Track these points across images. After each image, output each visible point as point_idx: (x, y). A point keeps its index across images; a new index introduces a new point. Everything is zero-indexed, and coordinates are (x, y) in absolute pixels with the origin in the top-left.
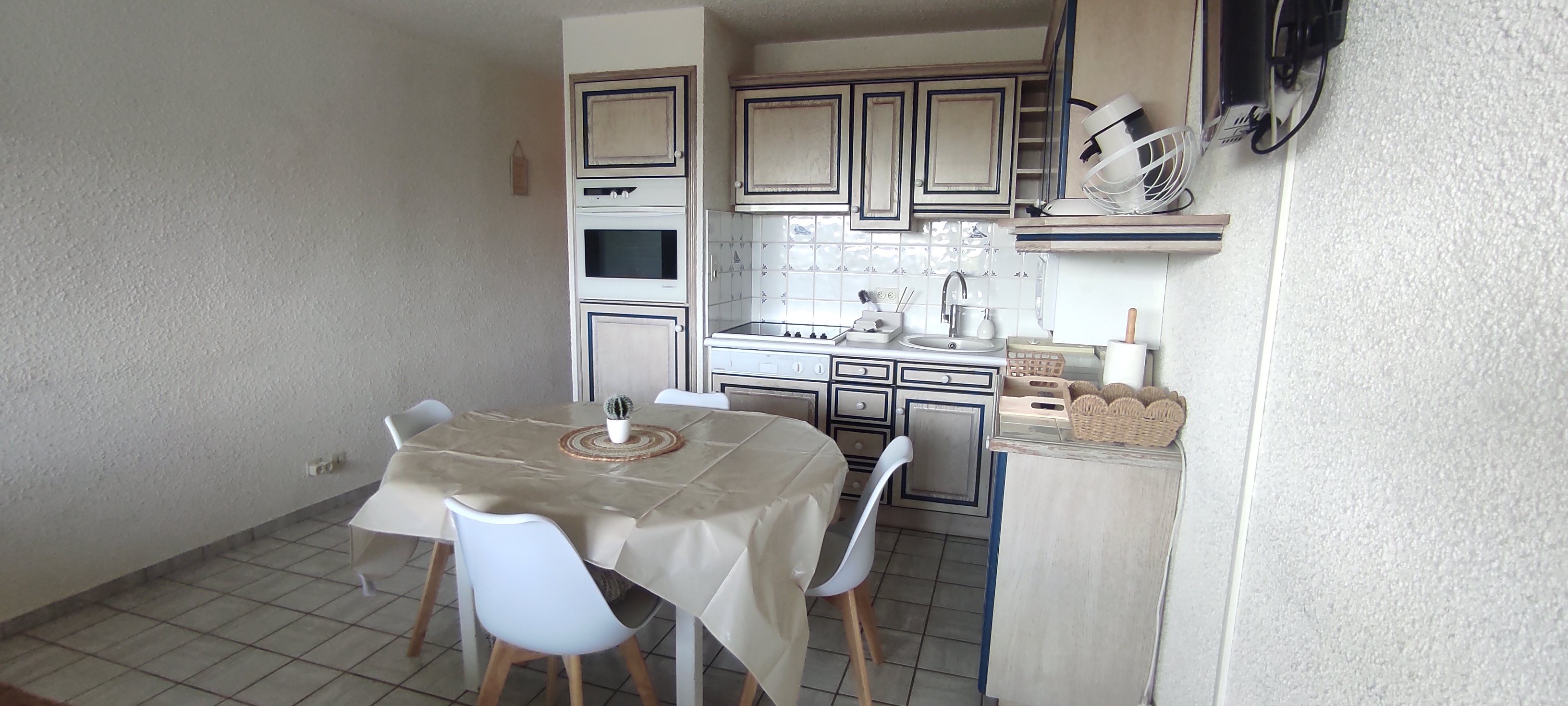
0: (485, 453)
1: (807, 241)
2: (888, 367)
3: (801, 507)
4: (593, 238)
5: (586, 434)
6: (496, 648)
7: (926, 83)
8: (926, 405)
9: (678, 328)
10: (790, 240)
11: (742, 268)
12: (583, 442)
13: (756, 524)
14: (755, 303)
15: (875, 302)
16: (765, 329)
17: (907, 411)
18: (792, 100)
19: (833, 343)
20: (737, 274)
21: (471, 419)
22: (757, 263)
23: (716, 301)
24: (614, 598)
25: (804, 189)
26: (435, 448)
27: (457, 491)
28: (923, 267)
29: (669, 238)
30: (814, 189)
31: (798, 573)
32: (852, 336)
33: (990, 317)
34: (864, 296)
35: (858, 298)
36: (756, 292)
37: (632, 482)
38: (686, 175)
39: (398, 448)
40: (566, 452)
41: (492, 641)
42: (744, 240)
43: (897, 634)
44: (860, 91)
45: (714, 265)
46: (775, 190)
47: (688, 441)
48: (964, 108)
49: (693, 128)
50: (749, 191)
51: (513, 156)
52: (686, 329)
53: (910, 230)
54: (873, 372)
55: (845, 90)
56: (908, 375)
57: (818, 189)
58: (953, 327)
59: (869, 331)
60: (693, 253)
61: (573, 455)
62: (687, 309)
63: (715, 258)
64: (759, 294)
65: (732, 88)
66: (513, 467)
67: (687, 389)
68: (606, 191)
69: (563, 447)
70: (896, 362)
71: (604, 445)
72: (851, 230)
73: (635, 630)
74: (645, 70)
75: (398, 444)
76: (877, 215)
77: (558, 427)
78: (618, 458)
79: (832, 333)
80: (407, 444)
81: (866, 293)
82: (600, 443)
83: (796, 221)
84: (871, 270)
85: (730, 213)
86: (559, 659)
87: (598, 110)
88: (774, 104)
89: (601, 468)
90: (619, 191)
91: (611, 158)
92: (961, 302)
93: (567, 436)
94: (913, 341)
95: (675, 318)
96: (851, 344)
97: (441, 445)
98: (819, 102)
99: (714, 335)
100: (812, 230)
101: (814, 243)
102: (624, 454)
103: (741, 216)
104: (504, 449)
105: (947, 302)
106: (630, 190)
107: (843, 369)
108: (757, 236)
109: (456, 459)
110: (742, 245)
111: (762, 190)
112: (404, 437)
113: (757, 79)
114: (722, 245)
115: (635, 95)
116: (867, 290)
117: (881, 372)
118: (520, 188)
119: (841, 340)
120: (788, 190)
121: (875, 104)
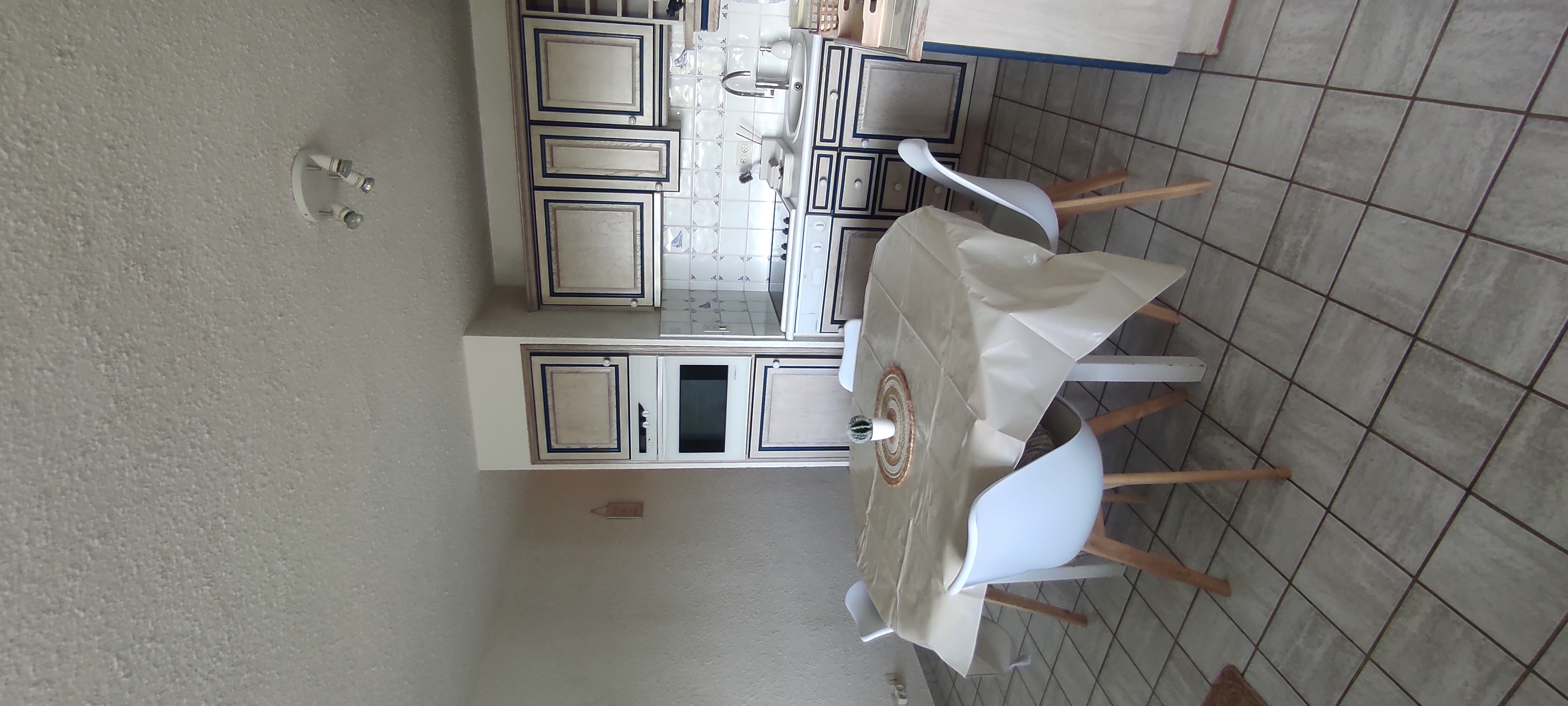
0: (901, 554)
1: (689, 234)
2: (819, 156)
3: (971, 258)
4: (687, 444)
5: (884, 460)
6: (1089, 551)
7: (530, 110)
8: (859, 116)
9: (776, 365)
10: (688, 251)
11: (715, 300)
12: (893, 463)
13: (986, 303)
14: (750, 287)
15: (751, 166)
16: (777, 278)
17: (865, 137)
18: (551, 250)
19: (793, 212)
20: (722, 305)
21: (865, 564)
22: (710, 285)
23: (749, 327)
24: (1050, 441)
25: (638, 238)
26: (894, 599)
27: (940, 583)
28: (717, 116)
29: (688, 373)
30: (639, 228)
31: (1035, 260)
32: (787, 191)
33: (769, 45)
34: (745, 178)
35: (747, 183)
36: (739, 287)
37: (936, 420)
38: (626, 355)
39: (893, 631)
40: (902, 480)
41: (1084, 553)
42: (688, 299)
43: (1097, 155)
44: (540, 181)
45: (714, 328)
46: (639, 267)
47: (894, 363)
48: (555, 72)
49: (580, 348)
50: (640, 292)
51: (606, 516)
52: (776, 357)
53: (679, 131)
54: (824, 171)
55: (540, 196)
56: (828, 135)
57: (638, 224)
58: (777, 85)
59: (782, 174)
60: (702, 350)
61: (906, 474)
62: (757, 356)
63: (707, 328)
64: (741, 283)
65: (539, 308)
66: (916, 529)
67: (840, 357)
68: (643, 432)
69: (898, 482)
70: (815, 148)
71: (896, 444)
72: (679, 191)
73: (1083, 422)
74: (526, 394)
75: (889, 631)
76: (665, 164)
77: (875, 485)
78: (911, 432)
79: (782, 211)
80: (890, 623)
81: (743, 175)
82: (894, 448)
83: (668, 247)
84: (718, 171)
85: (663, 312)
86: (1106, 492)
87: (565, 439)
88: (554, 267)
89: (920, 448)
90: (642, 419)
91: (611, 426)
92: (753, 77)
93: (886, 478)
94: (794, 127)
95: (766, 368)
96: (795, 192)
97: (892, 594)
98: (552, 222)
99: (783, 330)
100: (678, 229)
101: (692, 227)
102: (907, 425)
103: (664, 300)
104: (897, 535)
105: (752, 91)
106: (641, 409)
107: (821, 202)
108: (684, 285)
109: (906, 581)
110: (692, 300)
111: (639, 280)
112: (881, 625)
113: (530, 284)
114: (694, 321)
115: (550, 403)
116: (739, 175)
117: (825, 163)
118: (635, 510)
119: (791, 203)
120: (639, 254)
121: (553, 165)
